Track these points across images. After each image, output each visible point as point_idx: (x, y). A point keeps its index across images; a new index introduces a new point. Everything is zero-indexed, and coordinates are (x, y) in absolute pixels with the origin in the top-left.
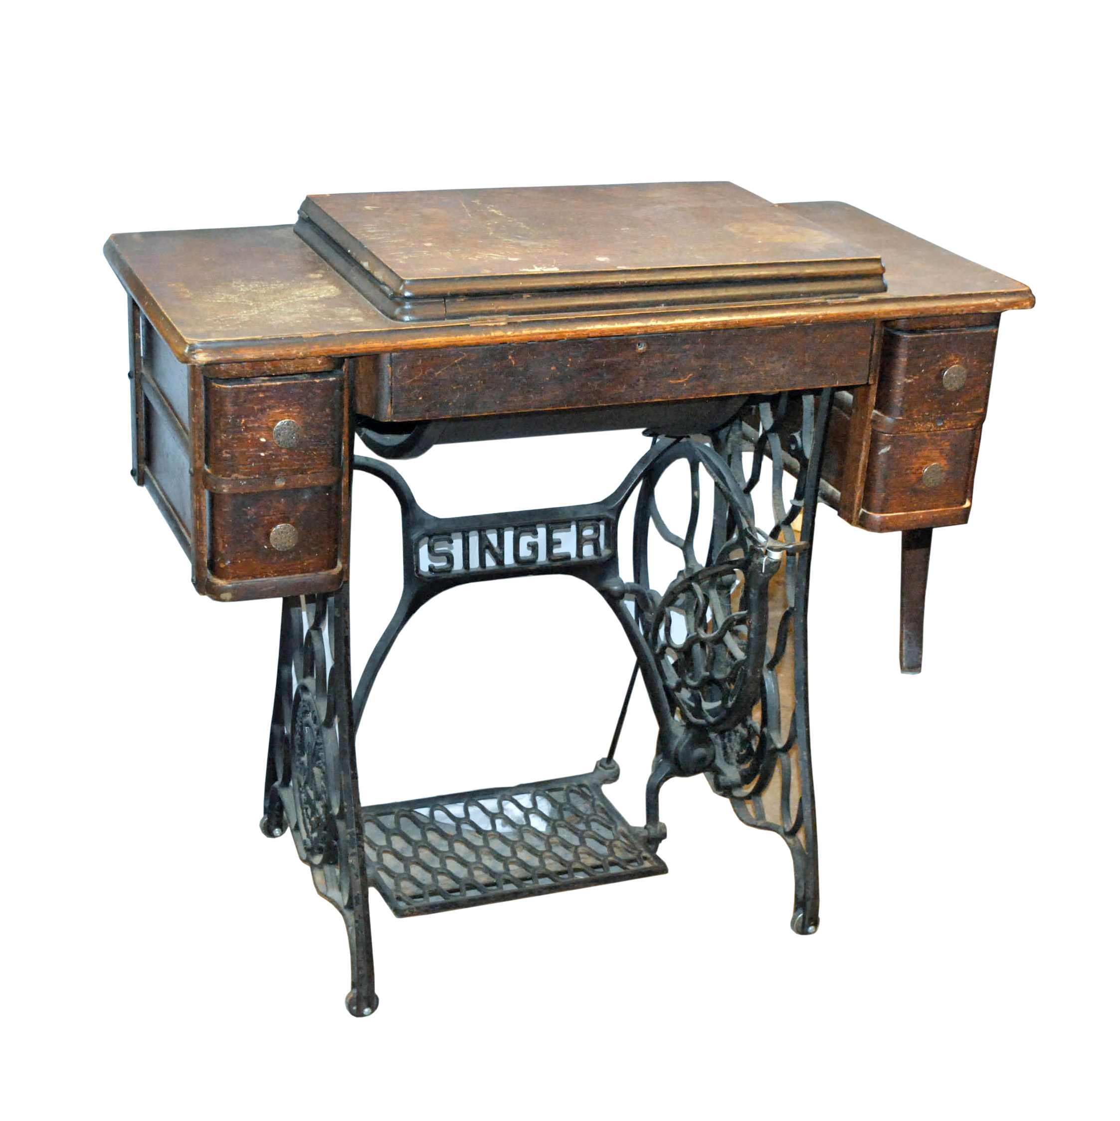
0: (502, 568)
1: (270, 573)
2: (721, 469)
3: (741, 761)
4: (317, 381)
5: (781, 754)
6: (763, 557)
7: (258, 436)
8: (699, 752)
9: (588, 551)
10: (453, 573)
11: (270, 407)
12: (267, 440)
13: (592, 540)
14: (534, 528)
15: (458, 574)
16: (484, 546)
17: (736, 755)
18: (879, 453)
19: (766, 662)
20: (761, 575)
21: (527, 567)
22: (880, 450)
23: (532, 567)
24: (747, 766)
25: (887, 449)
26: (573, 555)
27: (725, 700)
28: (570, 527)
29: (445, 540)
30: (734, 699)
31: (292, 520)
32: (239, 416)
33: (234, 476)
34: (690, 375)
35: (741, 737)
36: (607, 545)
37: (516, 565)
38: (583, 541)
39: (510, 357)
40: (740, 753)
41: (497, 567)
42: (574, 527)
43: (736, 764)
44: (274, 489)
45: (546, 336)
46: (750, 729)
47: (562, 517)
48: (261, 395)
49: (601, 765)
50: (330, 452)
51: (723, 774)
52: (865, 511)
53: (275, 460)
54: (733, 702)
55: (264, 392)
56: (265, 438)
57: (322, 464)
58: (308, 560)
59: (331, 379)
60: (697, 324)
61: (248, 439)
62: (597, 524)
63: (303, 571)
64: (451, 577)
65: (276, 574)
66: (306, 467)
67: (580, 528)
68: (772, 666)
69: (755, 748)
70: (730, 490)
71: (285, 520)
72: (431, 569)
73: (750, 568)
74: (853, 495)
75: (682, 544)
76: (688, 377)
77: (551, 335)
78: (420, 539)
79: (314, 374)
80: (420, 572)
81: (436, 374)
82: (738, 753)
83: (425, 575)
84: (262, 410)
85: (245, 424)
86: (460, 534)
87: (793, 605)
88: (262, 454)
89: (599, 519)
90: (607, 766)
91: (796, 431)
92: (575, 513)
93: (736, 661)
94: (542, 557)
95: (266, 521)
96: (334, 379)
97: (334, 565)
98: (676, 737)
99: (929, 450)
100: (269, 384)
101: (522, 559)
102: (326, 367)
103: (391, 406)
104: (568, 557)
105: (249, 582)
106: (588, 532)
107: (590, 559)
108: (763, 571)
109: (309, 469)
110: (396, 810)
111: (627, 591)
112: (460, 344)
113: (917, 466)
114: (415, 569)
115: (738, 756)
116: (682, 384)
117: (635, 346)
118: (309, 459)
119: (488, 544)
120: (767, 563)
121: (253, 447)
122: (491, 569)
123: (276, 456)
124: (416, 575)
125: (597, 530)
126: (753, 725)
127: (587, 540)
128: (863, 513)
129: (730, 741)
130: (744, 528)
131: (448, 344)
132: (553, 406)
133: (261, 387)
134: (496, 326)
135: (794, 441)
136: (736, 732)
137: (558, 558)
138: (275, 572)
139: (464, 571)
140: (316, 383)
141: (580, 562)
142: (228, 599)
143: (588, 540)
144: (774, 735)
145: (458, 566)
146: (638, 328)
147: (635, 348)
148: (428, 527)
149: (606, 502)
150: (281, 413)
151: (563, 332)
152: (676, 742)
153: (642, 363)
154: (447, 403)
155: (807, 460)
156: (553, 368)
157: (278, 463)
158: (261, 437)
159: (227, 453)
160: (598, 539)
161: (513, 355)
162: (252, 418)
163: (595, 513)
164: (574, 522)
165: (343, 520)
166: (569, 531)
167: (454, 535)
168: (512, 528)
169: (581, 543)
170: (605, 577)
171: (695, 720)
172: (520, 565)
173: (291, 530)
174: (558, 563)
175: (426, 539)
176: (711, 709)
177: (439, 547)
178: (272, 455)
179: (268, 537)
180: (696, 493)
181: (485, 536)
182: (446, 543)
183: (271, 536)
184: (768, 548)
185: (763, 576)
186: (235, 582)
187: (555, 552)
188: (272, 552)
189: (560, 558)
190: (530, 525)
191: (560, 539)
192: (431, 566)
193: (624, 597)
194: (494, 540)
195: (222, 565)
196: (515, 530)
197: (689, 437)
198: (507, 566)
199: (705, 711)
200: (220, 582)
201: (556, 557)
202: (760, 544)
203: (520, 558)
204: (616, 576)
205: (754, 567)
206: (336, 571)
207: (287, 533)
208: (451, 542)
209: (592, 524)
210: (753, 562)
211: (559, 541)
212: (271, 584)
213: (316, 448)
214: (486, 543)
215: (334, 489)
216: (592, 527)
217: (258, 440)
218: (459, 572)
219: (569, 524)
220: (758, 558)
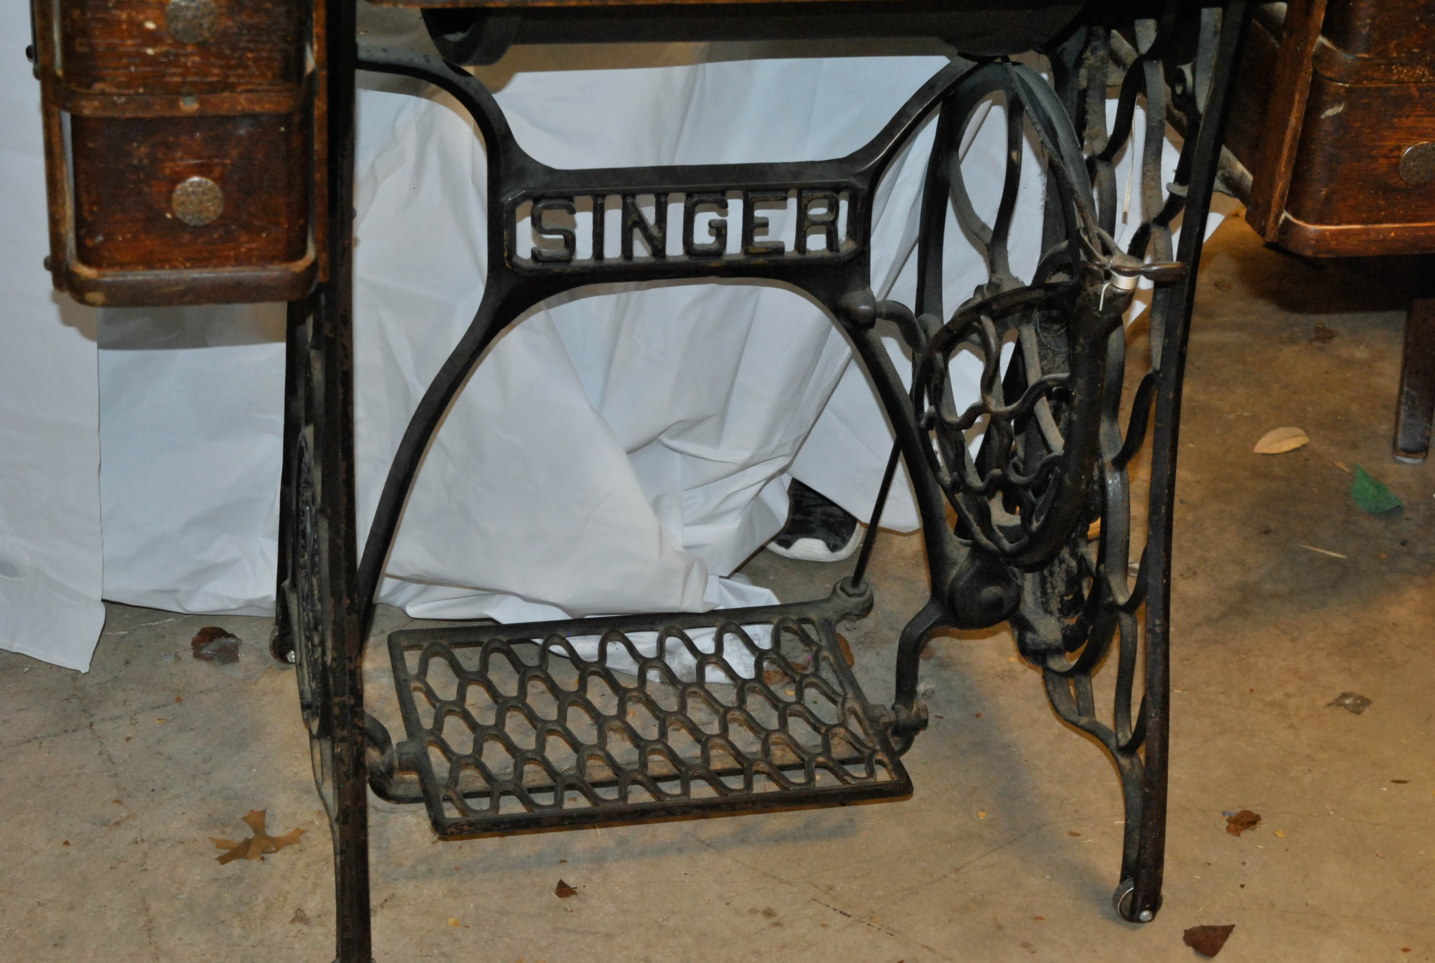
0: (659, 262)
1: (178, 261)
3: (1065, 611)
5: (1122, 615)
6: (1103, 283)
7: (141, 18)
8: (991, 592)
9: (817, 243)
10: (573, 264)
12: (158, 27)
13: (824, 223)
14: (719, 197)
15: (583, 268)
16: (630, 223)
17: (1059, 599)
18: (1323, 117)
19: (1108, 457)
20: (1096, 313)
21: (703, 262)
22: (1324, 112)
23: (714, 263)
24: (1072, 621)
25: (1339, 109)
26: (790, 247)
27: (1026, 520)
28: (785, 199)
29: (561, 207)
30: (1042, 518)
31: (217, 171)
33: (98, 87)
35: (1068, 572)
36: (851, 234)
37: (686, 258)
38: (807, 224)
40: (1066, 598)
41: (653, 260)
42: (793, 203)
43: (1057, 615)
44: (178, 114)
46: (1081, 560)
47: (773, 181)
49: (842, 589)
50: (277, 55)
51: (1034, 631)
52: (1291, 218)
53: (171, 64)
54: (1039, 523)
56: (154, 23)
57: (263, 75)
58: (248, 242)
61: (120, 22)
62: (834, 198)
63: (240, 261)
64: (569, 270)
65: (188, 265)
66: (233, 79)
67: (805, 202)
68: (1120, 463)
69: (1086, 593)
70: (1062, 157)
71: (200, 170)
72: (535, 255)
73: (1079, 300)
74: (1272, 184)
75: (988, 237)
78: (516, 203)
80: (514, 259)
82: (1062, 597)
83: (524, 265)
86: (589, 200)
87: (1158, 367)
88: (150, 51)
89: (837, 189)
90: (852, 591)
91: (1185, 63)
92: (795, 176)
93: (1052, 455)
94: (734, 246)
95: (167, 171)
97: (301, 253)
98: (955, 563)
99: (1417, 116)
101: (699, 248)
104: (779, 250)
105: (139, 276)
106: (818, 211)
107: (819, 255)
108: (1101, 309)
109: (239, 84)
110: (485, 640)
111: (880, 315)
113: (1391, 143)
114: (506, 255)
115: (1061, 601)
118: (237, 67)
119: (637, 219)
120: (1107, 296)
121: (132, 37)
122: (641, 261)
123: (177, 56)
124: (507, 265)
125: (834, 208)
126: (1087, 557)
127: (815, 224)
128: (1286, 219)
129: (1052, 574)
135: (1182, 79)
136: (1062, 561)
138: (187, 260)
139: (593, 263)
141: (802, 260)
142: (100, 302)
143: (817, 225)
144: (1115, 581)
145: (584, 251)
148: (532, 183)
149: (852, 159)
152: (953, 573)
155: (1198, 116)
157: (179, 71)
158: (148, 19)
159: (82, 44)
160: (834, 223)
163: (832, 178)
164: (794, 192)
165: (318, 176)
166: (784, 207)
167: (578, 200)
168: (683, 196)
169: (804, 229)
170: (842, 287)
171: (984, 540)
172: (693, 260)
173: (211, 189)
174: (761, 260)
175: (529, 204)
176: (1010, 528)
177: (550, 218)
178: (166, 54)
179: (169, 198)
180: (1014, 155)
181: (634, 205)
182: (564, 212)
183: (174, 195)
184: (1112, 268)
185: (1099, 316)
186: (111, 276)
187: (757, 239)
188: (179, 225)
189: (765, 250)
190: (715, 192)
191: (767, 219)
192: (535, 250)
193: (871, 324)
194: (649, 213)
195: (89, 243)
196: (687, 198)
197: (1006, 59)
198: (670, 260)
199: (997, 530)
200: (86, 272)
201: (758, 248)
202: (1099, 260)
203: (694, 246)
204: (864, 288)
205: (1086, 299)
206: (300, 266)
207: (204, 193)
208: (573, 211)
209: (825, 197)
210: (1085, 290)
211: (765, 221)
212: (178, 283)
213: (252, 46)
214: (635, 217)
215: (296, 119)
216: (826, 201)
217: (141, 24)
218: (585, 264)
219: (785, 194)
220: (1093, 284)
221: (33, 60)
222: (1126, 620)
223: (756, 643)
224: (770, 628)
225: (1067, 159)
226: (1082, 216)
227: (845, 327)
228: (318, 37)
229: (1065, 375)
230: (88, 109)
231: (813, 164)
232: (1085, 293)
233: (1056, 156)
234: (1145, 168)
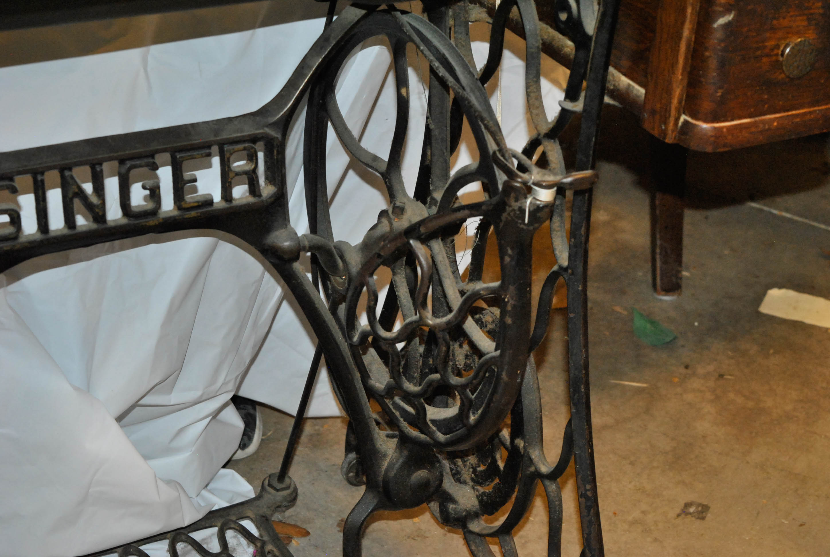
0: (103, 226)
2: (448, 56)
3: (479, 480)
5: (546, 482)
6: (526, 198)
8: (419, 475)
9: (240, 192)
10: (22, 239)
13: (246, 173)
14: (150, 160)
15: (30, 242)
16: (70, 195)
17: (471, 470)
18: (715, 26)
20: (522, 226)
21: (142, 221)
22: (717, 21)
23: (151, 222)
24: (487, 489)
25: (729, 18)
26: (217, 198)
27: (464, 412)
28: (209, 155)
29: (3, 188)
30: (480, 412)
36: (270, 179)
37: (125, 221)
38: (231, 175)
40: (478, 469)
41: (95, 227)
43: (471, 483)
47: (197, 140)
49: (270, 485)
51: (453, 500)
52: (689, 119)
54: (476, 416)
62: (253, 148)
64: (18, 247)
67: (227, 155)
69: (501, 465)
70: (463, 88)
73: (504, 216)
74: (669, 91)
75: (384, 168)
82: (474, 469)
86: (29, 178)
87: (565, 264)
89: (254, 139)
90: (279, 486)
92: (217, 133)
93: (483, 358)
98: (385, 456)
99: (791, 16)
104: (209, 202)
107: (244, 203)
108: (526, 221)
111: (304, 249)
113: (770, 43)
115: (475, 471)
119: (77, 190)
120: (531, 209)
122: (83, 230)
125: (252, 157)
127: (237, 174)
128: (686, 122)
130: (491, 152)
135: (564, 7)
137: (192, 205)
139: (39, 236)
141: (228, 209)
143: (240, 176)
149: (264, 111)
152: (385, 464)
155: (587, 38)
160: (254, 171)
163: (249, 130)
164: (215, 149)
167: (19, 181)
168: (116, 163)
169: (229, 180)
170: (267, 229)
171: (414, 433)
172: (133, 222)
174: (194, 213)
176: (440, 421)
180: (403, 91)
181: (72, 178)
182: (7, 193)
184: (534, 184)
185: (525, 227)
187: (188, 196)
189: (196, 204)
190: (147, 157)
193: (296, 258)
194: (87, 187)
196: (119, 166)
197: (392, 8)
198: (111, 224)
199: (431, 425)
201: (190, 203)
202: (521, 177)
203: (133, 209)
204: (286, 225)
205: (512, 214)
209: (245, 149)
210: (510, 206)
211: (193, 178)
214: (75, 189)
216: (245, 153)
218: (32, 239)
219: (207, 151)
220: (517, 200)
222: (552, 487)
223: (205, 546)
224: (215, 530)
225: (468, 89)
226: (495, 140)
229: (496, 284)
231: (230, 120)
232: (511, 209)
233: (459, 88)
234: (529, 90)
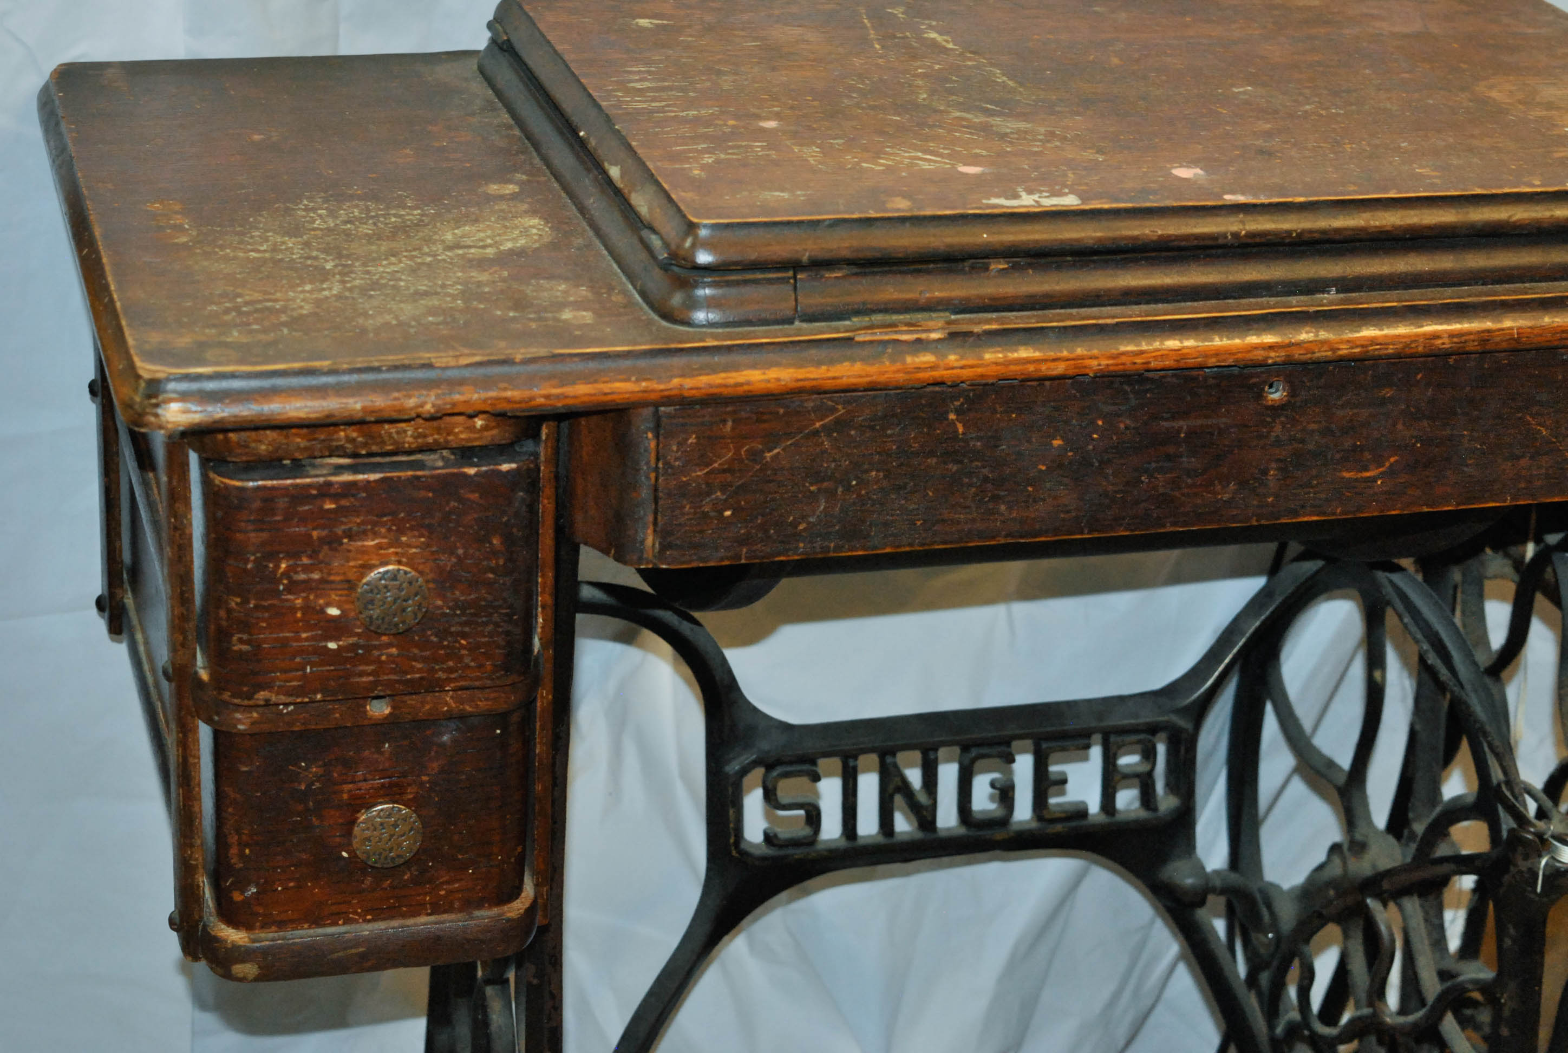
0: (930, 836)
1: (355, 913)
4: (472, 471)
6: (1540, 856)
7: (321, 602)
9: (1127, 799)
10: (817, 846)
11: (350, 535)
12: (344, 612)
13: (1137, 775)
14: (1003, 748)
15: (830, 851)
16: (891, 788)
20: (1532, 896)
21: (986, 834)
23: (999, 835)
26: (1094, 806)
28: (1088, 747)
29: (801, 773)
32: (273, 556)
33: (262, 695)
34: (1392, 460)
36: (1172, 786)
37: (963, 831)
38: (1117, 777)
39: (952, 416)
41: (920, 835)
42: (1096, 752)
44: (363, 721)
45: (1044, 367)
47: (1070, 726)
48: (329, 506)
50: (500, 640)
55: (335, 497)
56: (339, 607)
57: (480, 666)
58: (448, 883)
59: (505, 467)
60: (1415, 339)
61: (293, 609)
62: (1150, 741)
63: (437, 908)
64: (813, 855)
65: (369, 917)
66: (441, 675)
67: (1113, 749)
71: (392, 793)
72: (769, 838)
73: (1507, 878)
75: (1341, 780)
76: (1387, 464)
77: (1052, 365)
78: (745, 771)
79: (466, 453)
80: (743, 845)
81: (768, 455)
83: (757, 852)
84: (333, 542)
85: (286, 574)
86: (836, 762)
88: (332, 645)
89: (1153, 729)
92: (1101, 717)
94: (1023, 811)
95: (345, 796)
96: (514, 466)
97: (516, 892)
100: (347, 477)
101: (979, 817)
102: (495, 435)
103: (655, 531)
104: (1080, 813)
105: (304, 935)
106: (1129, 760)
107: (1131, 817)
108: (1539, 889)
109: (449, 680)
111: (1213, 890)
112: (829, 384)
114: (732, 840)
116: (1374, 480)
117: (1263, 389)
118: (448, 657)
119: (900, 783)
120: (1547, 873)
121: (308, 628)
122: (904, 837)
123: (368, 648)
124: (734, 853)
125: (1149, 755)
127: (1126, 776)
130: (1495, 782)
131: (800, 384)
132: (1056, 531)
133: (329, 484)
134: (919, 341)
137: (1058, 815)
138: (368, 912)
139: (843, 843)
140: (466, 476)
141: (1109, 825)
142: (251, 977)
143: (1129, 777)
145: (831, 830)
146: (1271, 347)
147: (1260, 396)
148: (765, 745)
149: (1170, 690)
150: (379, 547)
151: (1082, 358)
153: (1278, 429)
154: (795, 525)
156: (1057, 443)
157: (372, 666)
158: (329, 604)
159: (241, 641)
160: (1150, 774)
161: (959, 412)
162: (305, 561)
163: (1147, 716)
164: (1097, 737)
165: (539, 787)
166: (1086, 759)
167: (823, 763)
168: (956, 750)
169: (1113, 781)
170: (1163, 858)
172: (973, 833)
173: (405, 819)
174: (1059, 828)
175: (759, 772)
177: (788, 789)
178: (355, 646)
179: (349, 833)
180: (1377, 675)
181: (896, 766)
182: (804, 780)
183: (356, 830)
184: (1553, 837)
185: (1537, 899)
186: (267, 938)
187: (1053, 801)
188: (359, 867)
189: (1063, 815)
190: (999, 744)
191: (1064, 773)
192: (769, 831)
193: (1202, 903)
194: (914, 776)
195: (237, 897)
196: (961, 755)
198: (942, 834)
200: (233, 936)
201: (1054, 812)
202: (1534, 826)
203: (974, 815)
204: (1189, 854)
205: (1518, 877)
206: (516, 908)
207: (395, 825)
208: (816, 778)
209: (1139, 742)
210: (1516, 865)
211: (1062, 778)
212: (357, 942)
213: (467, 629)
214: (897, 781)
215: (515, 718)
216: (1139, 747)
217: (322, 611)
218: (833, 846)
219: (1086, 741)
220: (1526, 857)
221: (106, 614)
225: (1468, 687)
226: (1503, 767)
227: (1165, 906)
228: (543, 607)
229: (1491, 974)
230: (243, 722)
231: (1121, 699)
232: (1516, 869)
233: (1455, 685)
234: (1562, 692)
